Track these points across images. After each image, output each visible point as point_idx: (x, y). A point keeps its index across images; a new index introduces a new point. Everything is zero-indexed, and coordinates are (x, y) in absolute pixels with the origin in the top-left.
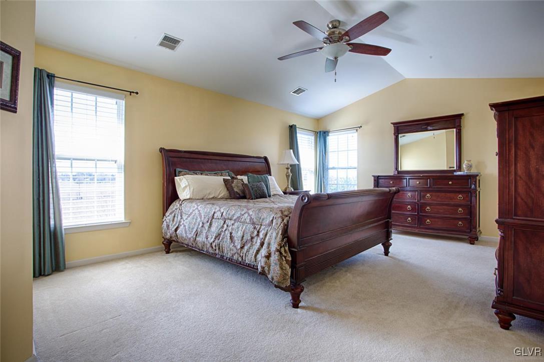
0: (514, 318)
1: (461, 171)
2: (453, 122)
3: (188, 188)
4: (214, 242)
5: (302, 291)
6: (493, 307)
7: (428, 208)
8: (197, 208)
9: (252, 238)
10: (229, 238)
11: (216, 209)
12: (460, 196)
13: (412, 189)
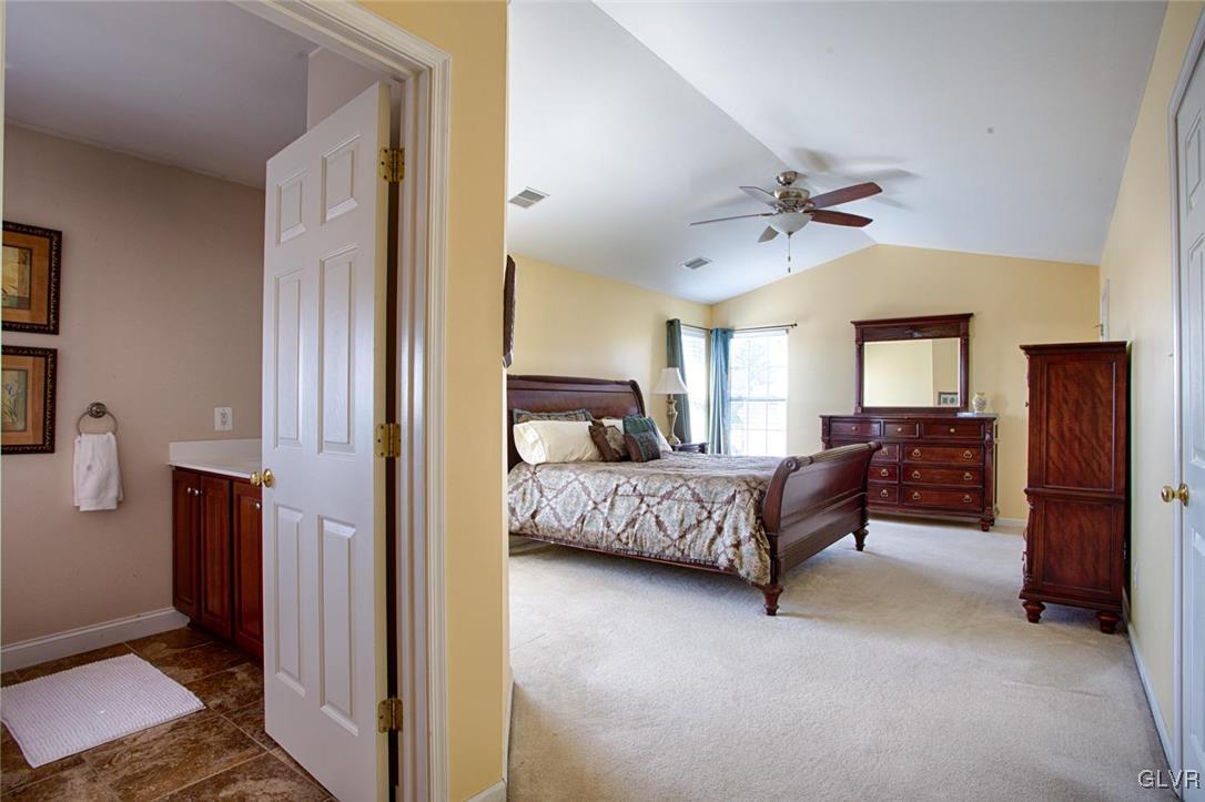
0: (1043, 608)
1: (967, 410)
2: (955, 326)
3: (540, 442)
4: (624, 531)
5: (781, 591)
6: (1021, 597)
7: (916, 472)
8: (576, 479)
9: (699, 522)
10: (654, 524)
11: (619, 479)
12: (968, 452)
13: (888, 440)
